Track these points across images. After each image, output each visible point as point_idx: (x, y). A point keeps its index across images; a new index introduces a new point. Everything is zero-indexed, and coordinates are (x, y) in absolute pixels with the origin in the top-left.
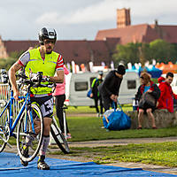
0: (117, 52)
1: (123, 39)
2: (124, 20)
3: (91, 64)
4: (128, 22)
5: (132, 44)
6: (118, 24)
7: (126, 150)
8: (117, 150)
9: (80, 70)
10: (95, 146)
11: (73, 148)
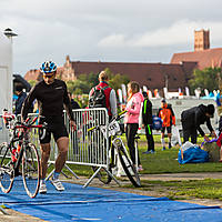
0: (193, 78)
1: (200, 64)
2: (202, 43)
3: (165, 89)
4: (206, 46)
5: (210, 69)
6: (196, 46)
7: (202, 185)
8: (192, 185)
9: (153, 96)
10: (169, 179)
11: (145, 182)
